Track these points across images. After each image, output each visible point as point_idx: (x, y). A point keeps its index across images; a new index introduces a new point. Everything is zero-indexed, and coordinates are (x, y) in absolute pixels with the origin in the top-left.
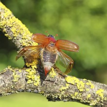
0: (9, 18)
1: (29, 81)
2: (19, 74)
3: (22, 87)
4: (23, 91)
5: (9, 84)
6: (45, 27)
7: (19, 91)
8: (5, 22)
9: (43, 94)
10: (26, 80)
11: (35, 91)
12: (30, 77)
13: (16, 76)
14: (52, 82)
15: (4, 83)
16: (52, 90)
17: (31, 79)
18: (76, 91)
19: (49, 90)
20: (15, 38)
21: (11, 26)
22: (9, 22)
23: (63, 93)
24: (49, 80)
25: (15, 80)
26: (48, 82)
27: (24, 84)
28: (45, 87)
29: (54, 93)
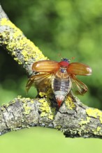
0: (18, 40)
1: (43, 114)
2: (31, 105)
3: (35, 121)
4: (36, 126)
5: (19, 117)
6: (62, 48)
7: (31, 126)
8: (15, 44)
9: (59, 130)
10: (40, 113)
11: (50, 125)
12: (43, 109)
13: (27, 107)
14: (70, 114)
15: (12, 117)
16: (70, 124)
17: (45, 111)
18: (98, 125)
19: (66, 124)
20: (26, 63)
21: (21, 48)
22: (19, 44)
23: (83, 127)
24: (67, 113)
25: (25, 113)
26: (65, 115)
27: (37, 118)
28: (61, 121)
29: (72, 127)
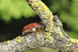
0: (37, 2)
1: (47, 40)
5: (34, 41)
7: (41, 46)
8: (35, 4)
10: (45, 39)
11: (51, 46)
12: (47, 37)
14: (61, 41)
16: (61, 46)
19: (59, 46)
20: (40, 14)
21: (38, 6)
22: (37, 4)
24: (59, 40)
25: (38, 39)
29: (62, 48)
